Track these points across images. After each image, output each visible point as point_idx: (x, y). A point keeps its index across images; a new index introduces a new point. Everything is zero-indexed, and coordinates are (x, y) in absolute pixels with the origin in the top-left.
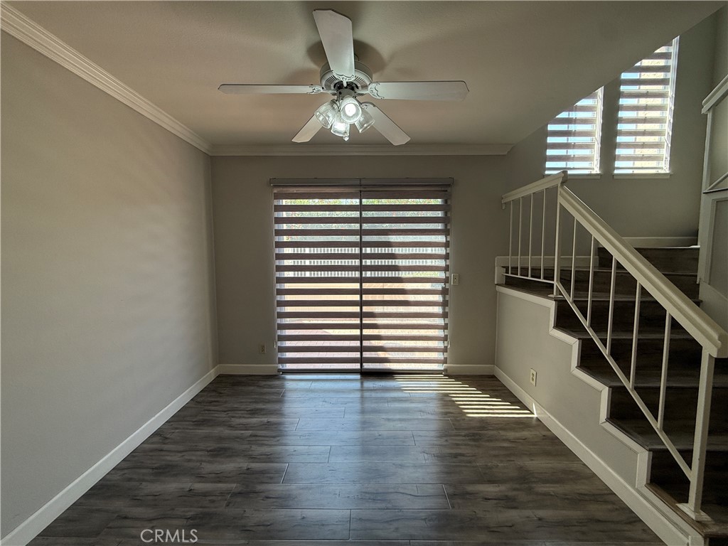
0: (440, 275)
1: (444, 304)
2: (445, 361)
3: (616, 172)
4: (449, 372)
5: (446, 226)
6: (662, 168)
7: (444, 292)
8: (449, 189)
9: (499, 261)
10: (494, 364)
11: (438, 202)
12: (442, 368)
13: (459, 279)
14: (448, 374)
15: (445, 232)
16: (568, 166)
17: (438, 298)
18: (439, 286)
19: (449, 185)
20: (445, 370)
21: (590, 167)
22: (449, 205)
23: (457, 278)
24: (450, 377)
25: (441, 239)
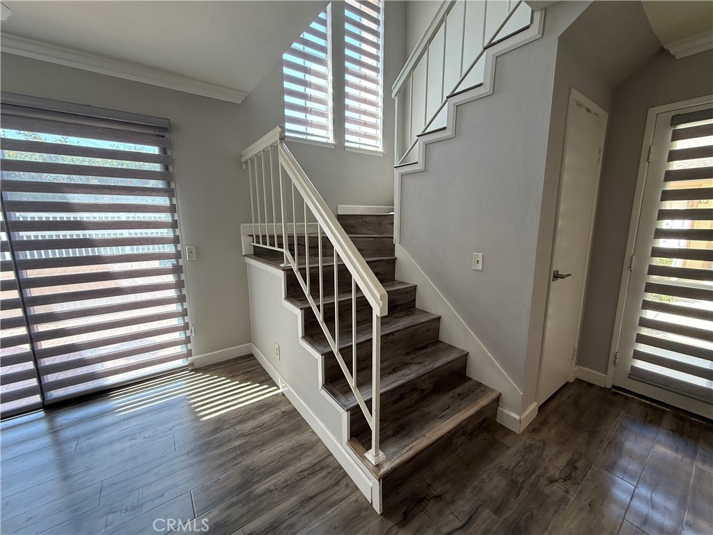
0: (169, 249)
1: (179, 285)
2: (189, 354)
3: (347, 144)
4: (196, 366)
5: (169, 184)
6: (378, 147)
7: (177, 270)
8: (167, 135)
9: (245, 228)
10: (251, 342)
11: (154, 150)
12: (187, 364)
13: (198, 252)
14: (196, 369)
15: (169, 192)
16: (308, 132)
17: (170, 278)
18: (168, 264)
19: (165, 129)
20: (191, 364)
21: (326, 136)
22: (169, 157)
23: (194, 252)
24: (196, 370)
25: (163, 201)
